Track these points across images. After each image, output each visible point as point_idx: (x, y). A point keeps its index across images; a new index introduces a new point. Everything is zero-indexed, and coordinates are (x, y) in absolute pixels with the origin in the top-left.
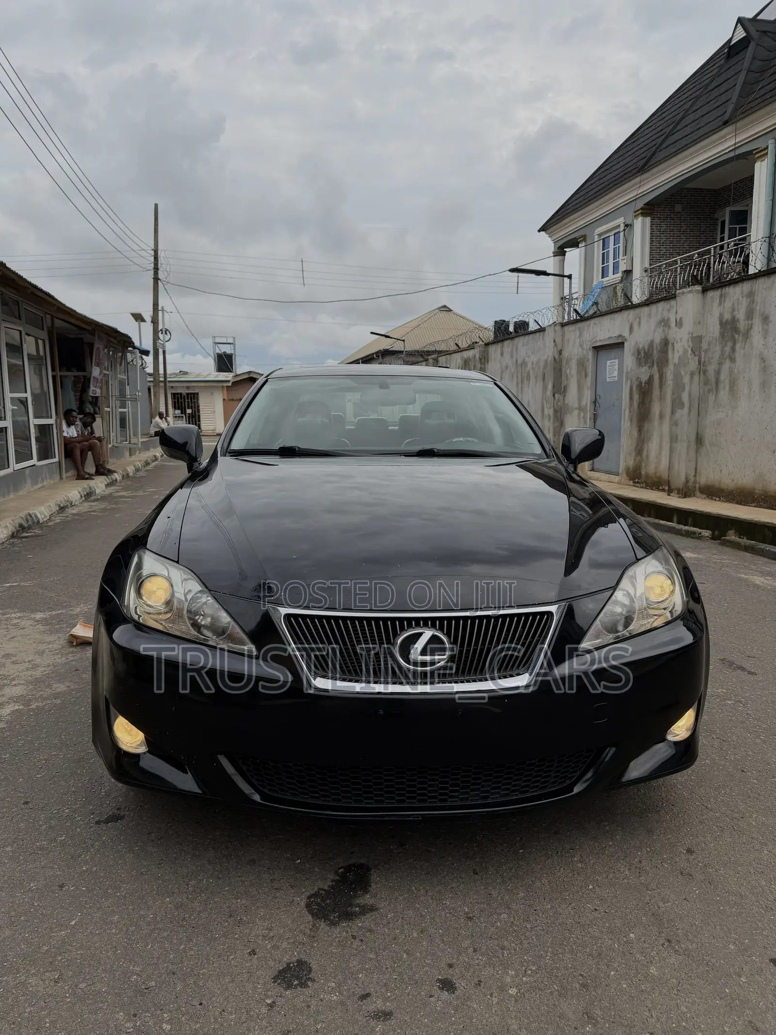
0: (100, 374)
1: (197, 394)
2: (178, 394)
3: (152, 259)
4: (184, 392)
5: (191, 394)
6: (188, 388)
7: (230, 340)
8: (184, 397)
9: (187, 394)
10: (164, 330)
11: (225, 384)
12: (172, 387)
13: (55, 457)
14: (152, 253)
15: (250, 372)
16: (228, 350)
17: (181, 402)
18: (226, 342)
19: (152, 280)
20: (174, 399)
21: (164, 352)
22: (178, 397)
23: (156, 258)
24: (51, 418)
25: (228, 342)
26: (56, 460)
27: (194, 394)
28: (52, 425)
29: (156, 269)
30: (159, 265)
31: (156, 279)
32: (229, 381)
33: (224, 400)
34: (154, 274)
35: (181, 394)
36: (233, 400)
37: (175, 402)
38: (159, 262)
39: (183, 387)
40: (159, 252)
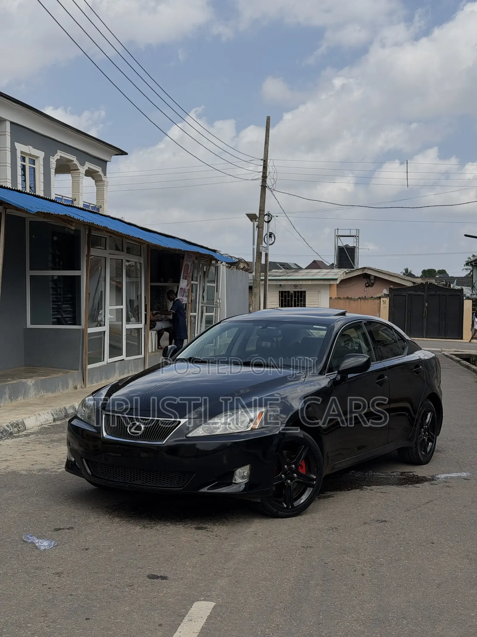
0: (187, 285)
1: (305, 292)
2: (285, 292)
3: (261, 169)
4: (292, 290)
5: (298, 292)
6: (296, 286)
7: (354, 233)
8: (292, 295)
9: (295, 292)
10: (268, 234)
11: (332, 282)
12: (280, 285)
13: (141, 354)
14: (262, 163)
15: (365, 268)
16: (350, 242)
17: (289, 300)
18: (349, 234)
19: (261, 187)
20: (282, 297)
21: (266, 255)
22: (285, 296)
23: (265, 167)
24: (141, 323)
25: (351, 235)
26: (142, 356)
27: (301, 292)
28: (141, 328)
29: (264, 177)
30: (268, 173)
31: (264, 187)
32: (336, 279)
33: (331, 298)
34: (262, 182)
35: (289, 292)
36: (339, 298)
37: (282, 300)
38: (268, 171)
39: (291, 285)
40: (268, 161)
